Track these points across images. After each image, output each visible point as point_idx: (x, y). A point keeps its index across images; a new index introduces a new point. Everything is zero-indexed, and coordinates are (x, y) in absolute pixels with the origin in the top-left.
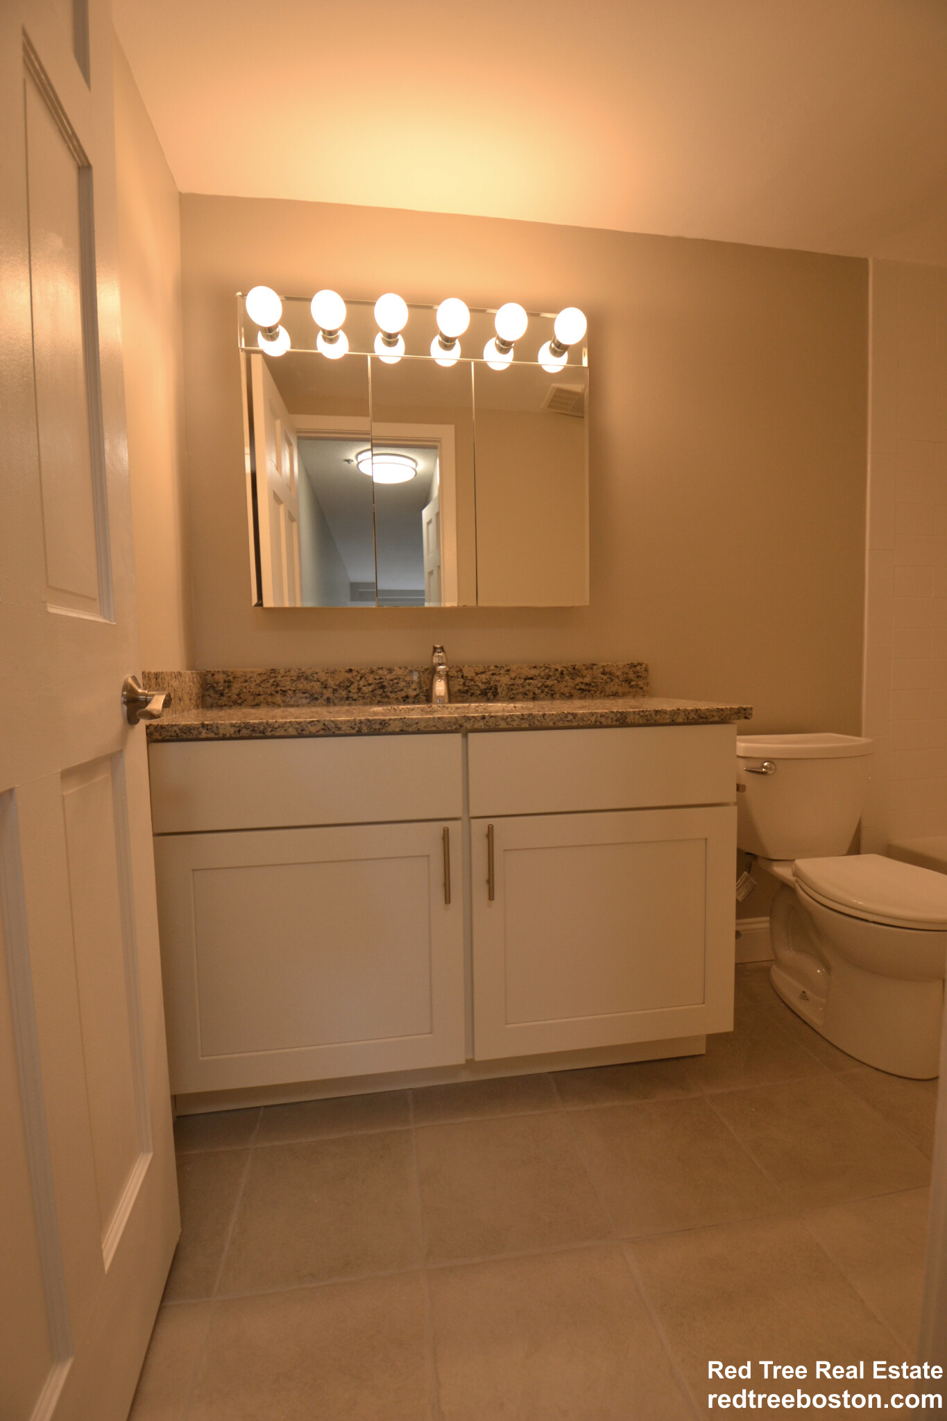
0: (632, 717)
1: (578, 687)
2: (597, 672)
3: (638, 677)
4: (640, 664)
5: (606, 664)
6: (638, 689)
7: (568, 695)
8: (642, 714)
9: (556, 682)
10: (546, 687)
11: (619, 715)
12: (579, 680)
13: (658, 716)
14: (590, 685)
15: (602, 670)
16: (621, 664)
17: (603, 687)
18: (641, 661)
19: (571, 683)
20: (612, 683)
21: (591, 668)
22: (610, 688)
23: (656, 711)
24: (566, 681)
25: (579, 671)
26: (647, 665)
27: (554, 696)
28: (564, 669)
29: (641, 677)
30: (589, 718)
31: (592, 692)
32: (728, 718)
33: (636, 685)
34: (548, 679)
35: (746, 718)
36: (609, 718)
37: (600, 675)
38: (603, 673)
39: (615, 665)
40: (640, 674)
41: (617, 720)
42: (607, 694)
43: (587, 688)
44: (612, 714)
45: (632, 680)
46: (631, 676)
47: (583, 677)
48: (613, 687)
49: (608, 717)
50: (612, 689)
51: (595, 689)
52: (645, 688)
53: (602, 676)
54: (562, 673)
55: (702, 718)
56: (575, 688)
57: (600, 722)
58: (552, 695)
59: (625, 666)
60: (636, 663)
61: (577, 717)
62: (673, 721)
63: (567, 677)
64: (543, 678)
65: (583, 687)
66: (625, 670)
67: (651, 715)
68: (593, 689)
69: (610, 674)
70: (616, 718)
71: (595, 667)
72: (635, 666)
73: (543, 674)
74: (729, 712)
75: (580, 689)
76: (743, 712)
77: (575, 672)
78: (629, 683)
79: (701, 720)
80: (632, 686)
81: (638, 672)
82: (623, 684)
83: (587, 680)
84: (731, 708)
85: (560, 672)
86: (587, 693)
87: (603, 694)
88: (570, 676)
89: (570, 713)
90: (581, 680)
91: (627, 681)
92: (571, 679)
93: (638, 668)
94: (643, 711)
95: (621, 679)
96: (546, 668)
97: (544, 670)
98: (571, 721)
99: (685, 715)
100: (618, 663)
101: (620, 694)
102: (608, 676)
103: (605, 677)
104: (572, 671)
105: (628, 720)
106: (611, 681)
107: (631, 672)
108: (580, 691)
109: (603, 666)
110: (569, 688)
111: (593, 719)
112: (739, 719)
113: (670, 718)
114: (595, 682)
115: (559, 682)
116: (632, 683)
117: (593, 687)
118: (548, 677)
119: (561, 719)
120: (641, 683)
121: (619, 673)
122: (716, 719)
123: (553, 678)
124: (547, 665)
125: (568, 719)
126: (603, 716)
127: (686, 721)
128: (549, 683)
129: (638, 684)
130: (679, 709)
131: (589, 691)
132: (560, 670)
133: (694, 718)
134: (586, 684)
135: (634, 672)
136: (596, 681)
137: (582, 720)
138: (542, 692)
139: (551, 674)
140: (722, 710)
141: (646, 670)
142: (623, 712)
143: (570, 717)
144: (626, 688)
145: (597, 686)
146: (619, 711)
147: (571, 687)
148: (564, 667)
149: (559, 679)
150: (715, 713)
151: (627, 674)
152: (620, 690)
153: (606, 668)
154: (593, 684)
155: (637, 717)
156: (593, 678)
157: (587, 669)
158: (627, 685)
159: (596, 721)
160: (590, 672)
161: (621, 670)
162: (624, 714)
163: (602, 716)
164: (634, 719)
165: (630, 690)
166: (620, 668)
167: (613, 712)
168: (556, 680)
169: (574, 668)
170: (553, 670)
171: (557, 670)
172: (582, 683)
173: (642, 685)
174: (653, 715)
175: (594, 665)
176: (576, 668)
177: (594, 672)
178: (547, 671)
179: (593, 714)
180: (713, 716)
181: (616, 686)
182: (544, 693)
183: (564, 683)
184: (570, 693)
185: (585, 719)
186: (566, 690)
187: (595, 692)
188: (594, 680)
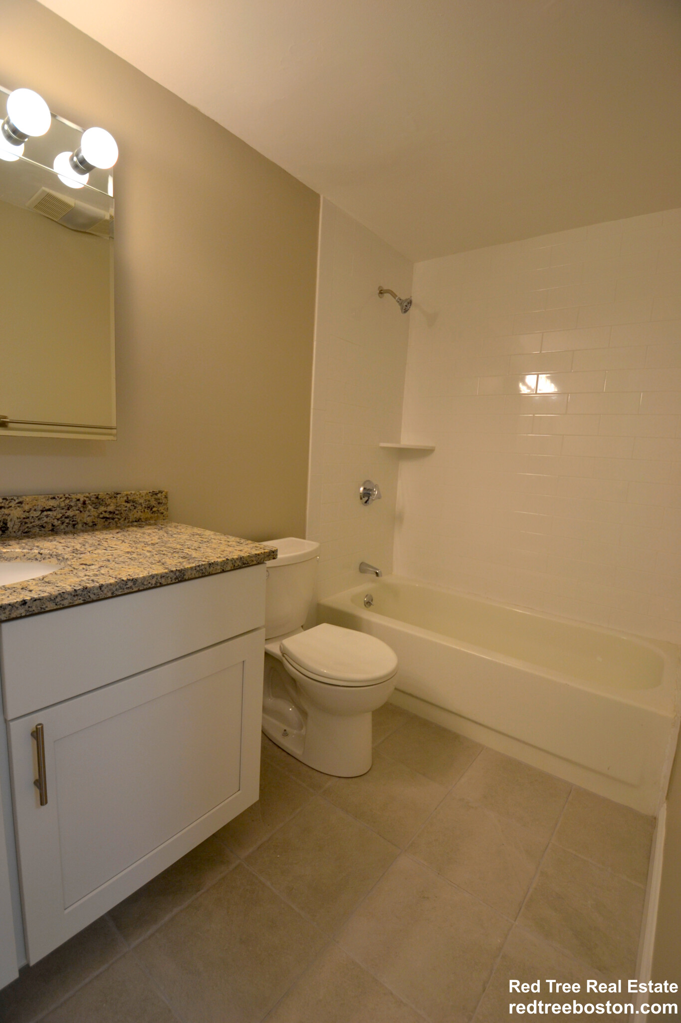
0: (190, 574)
1: (101, 516)
2: (121, 500)
3: (159, 503)
4: (161, 492)
5: (129, 493)
6: (159, 514)
7: (91, 524)
8: (198, 569)
9: (78, 512)
10: (66, 518)
11: (178, 574)
12: (102, 509)
13: (212, 568)
14: (114, 513)
15: (125, 498)
16: (144, 492)
17: (127, 514)
18: (161, 489)
19: (94, 513)
20: (135, 511)
21: (115, 497)
22: (133, 515)
23: (210, 564)
24: (89, 511)
25: (102, 501)
26: (167, 493)
27: (76, 526)
28: (87, 499)
29: (162, 503)
30: (149, 581)
31: (116, 519)
32: (262, 560)
33: (157, 510)
34: (68, 509)
35: (274, 558)
36: (169, 578)
37: (124, 504)
38: (127, 502)
39: (138, 493)
40: (161, 501)
41: (175, 579)
42: (131, 520)
43: (111, 516)
44: (171, 573)
45: (154, 507)
46: (153, 503)
47: (107, 505)
48: (136, 514)
49: (167, 577)
50: (135, 516)
51: (119, 517)
52: (165, 513)
53: (126, 504)
54: (84, 503)
55: (244, 564)
56: (98, 517)
57: (160, 583)
58: (74, 525)
59: (147, 494)
60: (157, 491)
61: (137, 583)
62: (223, 570)
63: (90, 507)
64: (63, 509)
65: (107, 515)
66: (147, 498)
67: (205, 568)
68: (117, 516)
69: (133, 502)
70: (175, 576)
71: (118, 496)
72: (156, 494)
73: (63, 505)
74: (263, 556)
75: (103, 518)
76: (272, 554)
77: (98, 501)
78: (151, 509)
79: (244, 566)
80: (154, 512)
81: (159, 499)
82: (146, 510)
83: (111, 508)
84: (264, 552)
85: (82, 502)
86: (111, 521)
87: (127, 520)
88: (94, 505)
89: (129, 580)
90: (105, 509)
91: (149, 507)
92: (94, 508)
93: (159, 495)
94: (199, 566)
95: (144, 506)
96: (66, 498)
97: (64, 501)
98: (131, 587)
99: (232, 564)
100: (141, 492)
101: (143, 520)
102: (132, 504)
103: (128, 505)
104: (96, 501)
105: (186, 577)
106: (135, 509)
107: (153, 499)
108: (104, 520)
109: (127, 495)
110: (93, 517)
111: (153, 582)
112: (270, 560)
113: (221, 568)
114: (118, 510)
115: (81, 512)
116: (154, 509)
117: (117, 514)
118: (69, 508)
119: (121, 588)
120: (161, 509)
121: (141, 501)
122: (255, 562)
123: (74, 508)
124: (67, 496)
125: (128, 586)
126: (164, 577)
127: (233, 568)
128: (70, 513)
129: (159, 509)
130: (227, 559)
131: (113, 519)
132: (82, 500)
133: (239, 565)
134: (110, 512)
135: (156, 499)
136: (120, 509)
137: (143, 584)
138: (63, 523)
139: (72, 504)
140: (259, 555)
141: (166, 497)
142: (182, 569)
143: (130, 584)
144: (148, 514)
145: (121, 513)
146: (178, 569)
147: (94, 516)
148: (87, 497)
149: (82, 509)
150: (254, 559)
151: (149, 501)
152: (143, 516)
153: (129, 497)
154: (117, 512)
155: (194, 572)
156: (117, 506)
157: (110, 498)
158: (149, 511)
159: (156, 583)
160: (114, 501)
161: (144, 497)
162: (183, 572)
163: (162, 577)
164: (191, 574)
165: (153, 515)
166: (142, 496)
167: (172, 571)
168: (78, 510)
169: (97, 498)
170: (74, 500)
171: (78, 500)
172: (105, 512)
173: (162, 511)
174: (208, 568)
175: (117, 494)
176: (99, 497)
177: (118, 500)
178: (67, 501)
179: (153, 576)
180: (253, 561)
181: (139, 513)
182: (65, 524)
183: (87, 513)
184: (93, 522)
185: (145, 583)
186: (89, 520)
187: (119, 519)
188: (118, 508)
